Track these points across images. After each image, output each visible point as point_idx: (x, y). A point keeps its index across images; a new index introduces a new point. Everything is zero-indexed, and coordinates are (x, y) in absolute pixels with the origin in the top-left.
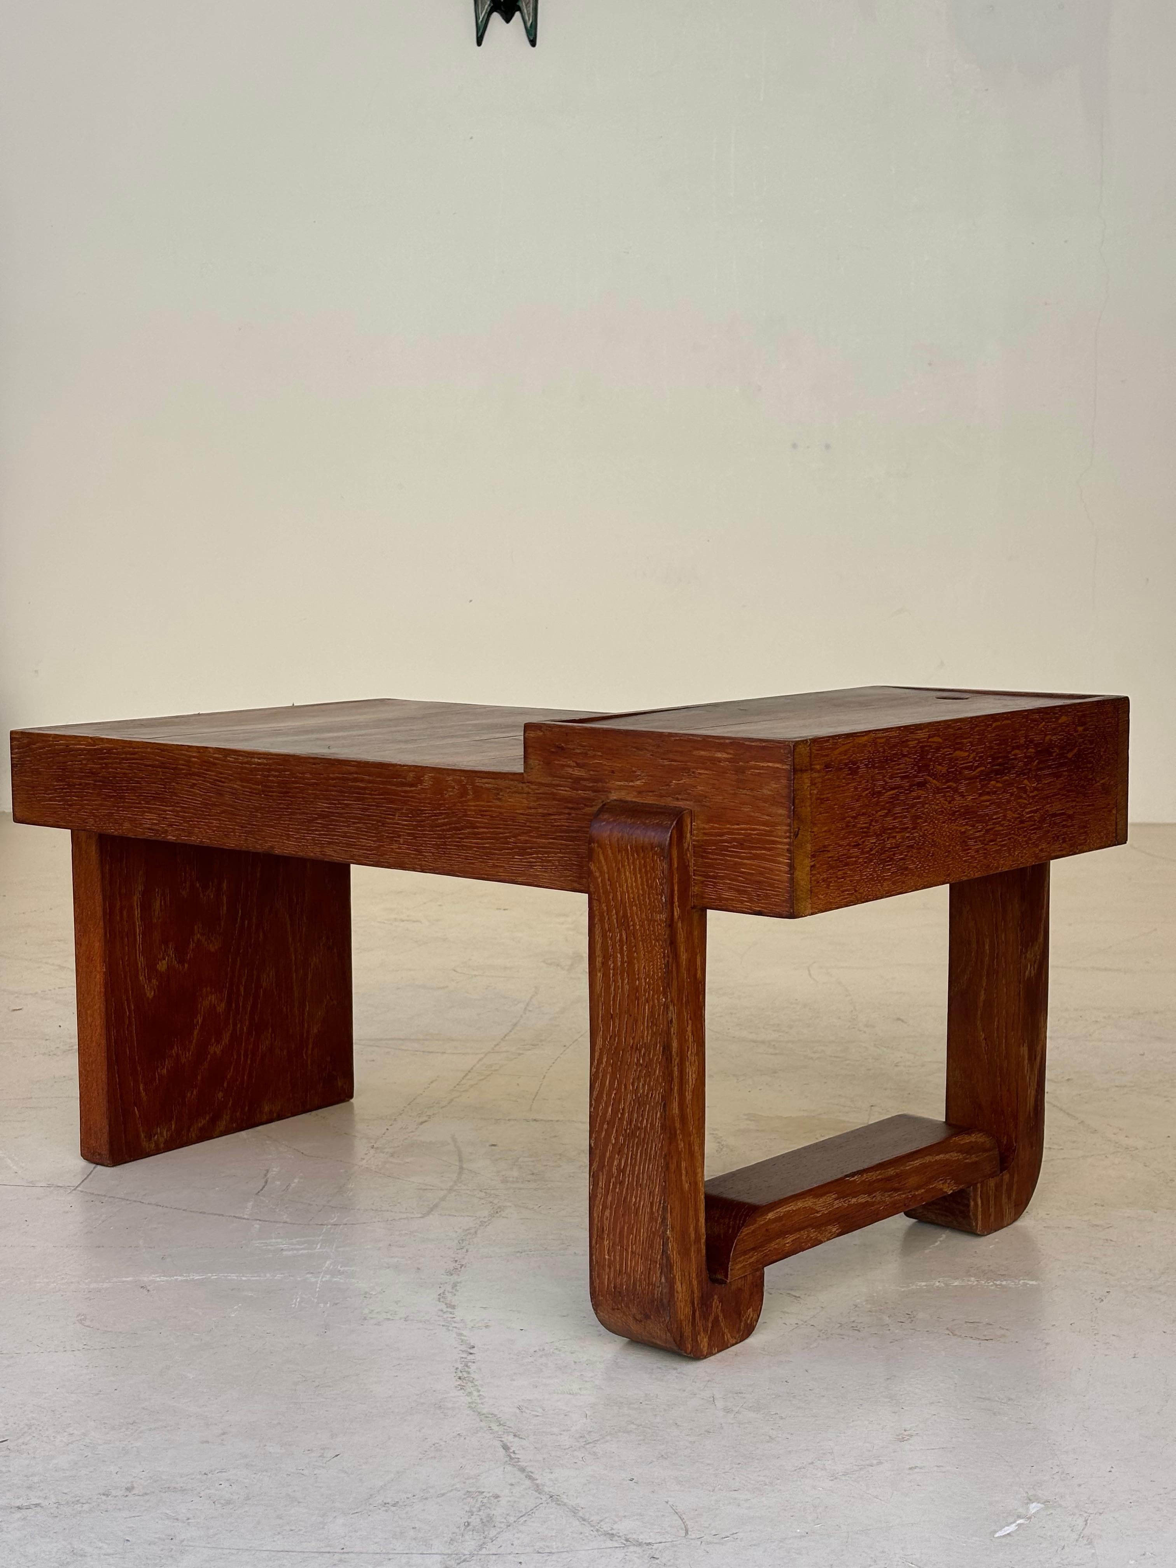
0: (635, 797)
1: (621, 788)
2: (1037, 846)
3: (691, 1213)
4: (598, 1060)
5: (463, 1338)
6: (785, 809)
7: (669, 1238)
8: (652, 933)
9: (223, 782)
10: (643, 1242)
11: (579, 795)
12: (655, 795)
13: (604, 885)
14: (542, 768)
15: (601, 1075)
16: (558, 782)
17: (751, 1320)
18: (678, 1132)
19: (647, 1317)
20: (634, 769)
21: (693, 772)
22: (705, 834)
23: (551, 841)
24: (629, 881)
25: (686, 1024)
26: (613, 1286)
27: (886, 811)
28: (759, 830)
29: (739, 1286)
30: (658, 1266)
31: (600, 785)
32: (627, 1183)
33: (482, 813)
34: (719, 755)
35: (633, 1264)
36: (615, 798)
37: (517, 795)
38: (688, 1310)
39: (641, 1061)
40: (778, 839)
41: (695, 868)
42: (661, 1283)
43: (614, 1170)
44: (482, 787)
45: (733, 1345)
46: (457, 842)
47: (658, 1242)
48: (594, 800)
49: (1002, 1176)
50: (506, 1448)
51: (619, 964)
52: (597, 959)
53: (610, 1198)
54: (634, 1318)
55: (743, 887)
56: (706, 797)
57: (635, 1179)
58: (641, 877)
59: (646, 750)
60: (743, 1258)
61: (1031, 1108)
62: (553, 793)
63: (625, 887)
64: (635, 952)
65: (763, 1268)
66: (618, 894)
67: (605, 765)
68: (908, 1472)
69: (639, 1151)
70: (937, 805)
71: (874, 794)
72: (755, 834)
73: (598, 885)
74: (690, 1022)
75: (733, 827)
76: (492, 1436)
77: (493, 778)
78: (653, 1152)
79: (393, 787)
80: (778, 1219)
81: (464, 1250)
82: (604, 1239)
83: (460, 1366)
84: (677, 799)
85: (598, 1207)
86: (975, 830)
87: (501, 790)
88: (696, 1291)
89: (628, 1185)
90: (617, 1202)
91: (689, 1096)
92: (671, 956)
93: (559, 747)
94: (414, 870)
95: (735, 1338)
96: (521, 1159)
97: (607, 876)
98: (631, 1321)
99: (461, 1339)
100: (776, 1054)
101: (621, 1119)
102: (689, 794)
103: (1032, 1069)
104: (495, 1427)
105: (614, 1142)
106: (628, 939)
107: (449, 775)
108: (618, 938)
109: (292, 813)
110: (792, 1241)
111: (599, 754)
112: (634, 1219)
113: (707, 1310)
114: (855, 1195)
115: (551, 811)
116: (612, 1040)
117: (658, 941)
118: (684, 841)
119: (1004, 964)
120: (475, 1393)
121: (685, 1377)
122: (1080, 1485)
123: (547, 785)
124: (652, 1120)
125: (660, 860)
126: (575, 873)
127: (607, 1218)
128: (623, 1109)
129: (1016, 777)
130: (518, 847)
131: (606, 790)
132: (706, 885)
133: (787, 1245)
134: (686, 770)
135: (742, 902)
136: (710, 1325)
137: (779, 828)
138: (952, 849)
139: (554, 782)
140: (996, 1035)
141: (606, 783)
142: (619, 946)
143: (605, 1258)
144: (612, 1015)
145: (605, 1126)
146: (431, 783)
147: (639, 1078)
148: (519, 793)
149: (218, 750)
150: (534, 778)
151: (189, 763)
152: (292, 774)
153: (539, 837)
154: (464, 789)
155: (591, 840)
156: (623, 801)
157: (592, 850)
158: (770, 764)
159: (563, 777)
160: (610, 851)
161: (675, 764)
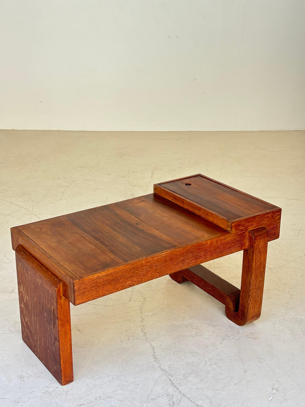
1: (251, 228)
4: (253, 279)
6: (280, 220)
8: (265, 251)
10: (258, 306)
11: (242, 232)
12: (257, 227)
14: (235, 230)
15: (253, 282)
20: (253, 223)
21: (265, 220)
23: (236, 243)
26: (252, 316)
28: (275, 225)
33: (221, 244)
34: (269, 215)
35: (256, 310)
37: (229, 237)
39: (261, 275)
43: (254, 297)
44: (222, 239)
46: (215, 252)
48: (245, 232)
51: (258, 260)
52: (254, 261)
54: (254, 319)
55: (272, 236)
57: (258, 296)
59: (256, 219)
64: (261, 256)
69: (259, 290)
77: (224, 236)
78: (262, 289)
79: (200, 247)
82: (251, 309)
85: (250, 305)
107: (214, 239)
109: (173, 264)
111: (247, 223)
112: (257, 303)
115: (236, 238)
116: (256, 274)
124: (262, 284)
126: (241, 247)
130: (229, 248)
134: (263, 220)
135: (271, 239)
137: (278, 224)
141: (248, 228)
144: (256, 270)
146: (210, 243)
147: (260, 278)
149: (151, 258)
150: (233, 233)
151: (142, 264)
152: (173, 255)
153: (234, 244)
154: (217, 241)
155: (255, 240)
156: (252, 230)
157: (255, 242)
158: (278, 214)
159: (239, 230)
160: (258, 240)
161: (261, 219)
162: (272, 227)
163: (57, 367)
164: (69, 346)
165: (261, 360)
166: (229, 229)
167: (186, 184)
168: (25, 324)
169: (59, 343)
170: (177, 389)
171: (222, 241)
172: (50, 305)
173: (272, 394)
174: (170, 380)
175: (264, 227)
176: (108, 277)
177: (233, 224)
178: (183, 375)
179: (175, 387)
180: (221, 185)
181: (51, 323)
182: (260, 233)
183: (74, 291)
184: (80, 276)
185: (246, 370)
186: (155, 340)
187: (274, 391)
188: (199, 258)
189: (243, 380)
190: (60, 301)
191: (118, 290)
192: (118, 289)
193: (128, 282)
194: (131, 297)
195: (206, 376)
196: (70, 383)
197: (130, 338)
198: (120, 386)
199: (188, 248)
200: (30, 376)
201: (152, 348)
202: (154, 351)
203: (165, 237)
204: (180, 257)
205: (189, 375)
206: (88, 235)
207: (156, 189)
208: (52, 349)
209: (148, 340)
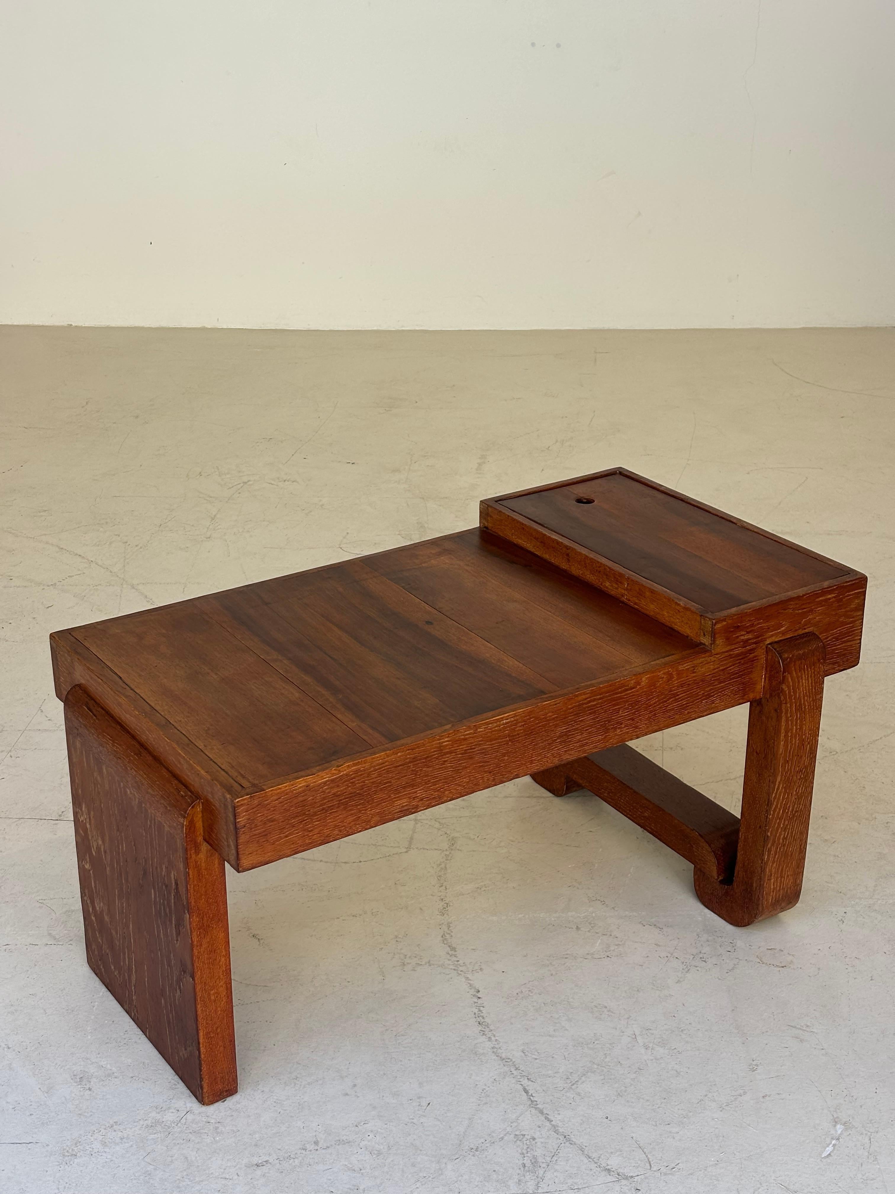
0: (780, 637)
1: (772, 636)
4: (777, 789)
6: (861, 611)
8: (815, 706)
11: (747, 649)
12: (793, 632)
13: (789, 692)
14: (725, 643)
15: (778, 796)
16: (734, 647)
20: (781, 622)
21: (815, 611)
23: (727, 683)
24: (804, 684)
26: (775, 900)
28: (847, 627)
31: (760, 638)
33: (683, 685)
34: (830, 596)
35: (787, 882)
36: (769, 642)
37: (706, 665)
40: (856, 628)
43: (781, 841)
44: (683, 670)
46: (664, 709)
48: (755, 648)
51: (795, 732)
55: (836, 660)
56: (820, 621)
57: (793, 838)
58: (811, 680)
59: (789, 608)
62: (730, 655)
63: (801, 689)
66: (797, 694)
67: (764, 626)
69: (796, 823)
72: (845, 631)
75: (833, 631)
77: (691, 662)
85: (770, 866)
87: (696, 666)
89: (788, 844)
90: (780, 856)
93: (737, 627)
101: (788, 812)
102: (812, 623)
105: (782, 826)
106: (801, 716)
107: (660, 671)
108: (795, 718)
109: (535, 745)
111: (762, 621)
112: (789, 859)
115: (728, 665)
123: (727, 652)
126: (741, 694)
127: (775, 867)
128: (789, 806)
130: (705, 696)
131: (763, 640)
134: (811, 611)
135: (834, 668)
137: (857, 622)
139: (731, 648)
141: (764, 636)
144: (787, 761)
145: (778, 821)
146: (647, 681)
147: (800, 786)
148: (708, 663)
149: (469, 728)
150: (718, 650)
151: (440, 748)
152: (537, 718)
153: (720, 683)
154: (670, 676)
155: (784, 672)
156: (776, 642)
157: (784, 677)
158: (856, 591)
159: (738, 643)
160: (794, 673)
161: (805, 610)
162: (838, 633)
163: (188, 1049)
164: (223, 991)
165: (801, 1032)
166: (706, 640)
167: (579, 501)
168: (93, 918)
169: (194, 979)
170: (546, 1118)
171: (685, 675)
172: (166, 868)
173: (833, 1139)
174: (526, 1091)
175: (812, 634)
176: (338, 786)
177: (718, 626)
178: (565, 1077)
179: (541, 1112)
180: (684, 504)
181: (171, 921)
182: (801, 652)
183: (236, 828)
184: (254, 785)
185: (754, 1063)
186: (481, 969)
187: (839, 1128)
188: (615, 729)
189: (745, 1093)
190: (193, 856)
191: (368, 825)
192: (369, 821)
193: (399, 802)
194: (412, 838)
195: (633, 1079)
196: (228, 1099)
197: (407, 960)
198: (375, 1108)
199: (580, 698)
200: (109, 1075)
201: (472, 992)
202: (480, 1001)
203: (511, 663)
204: (556, 726)
205: (583, 1078)
206: (280, 658)
207: (488, 514)
208: (174, 996)
209: (461, 968)
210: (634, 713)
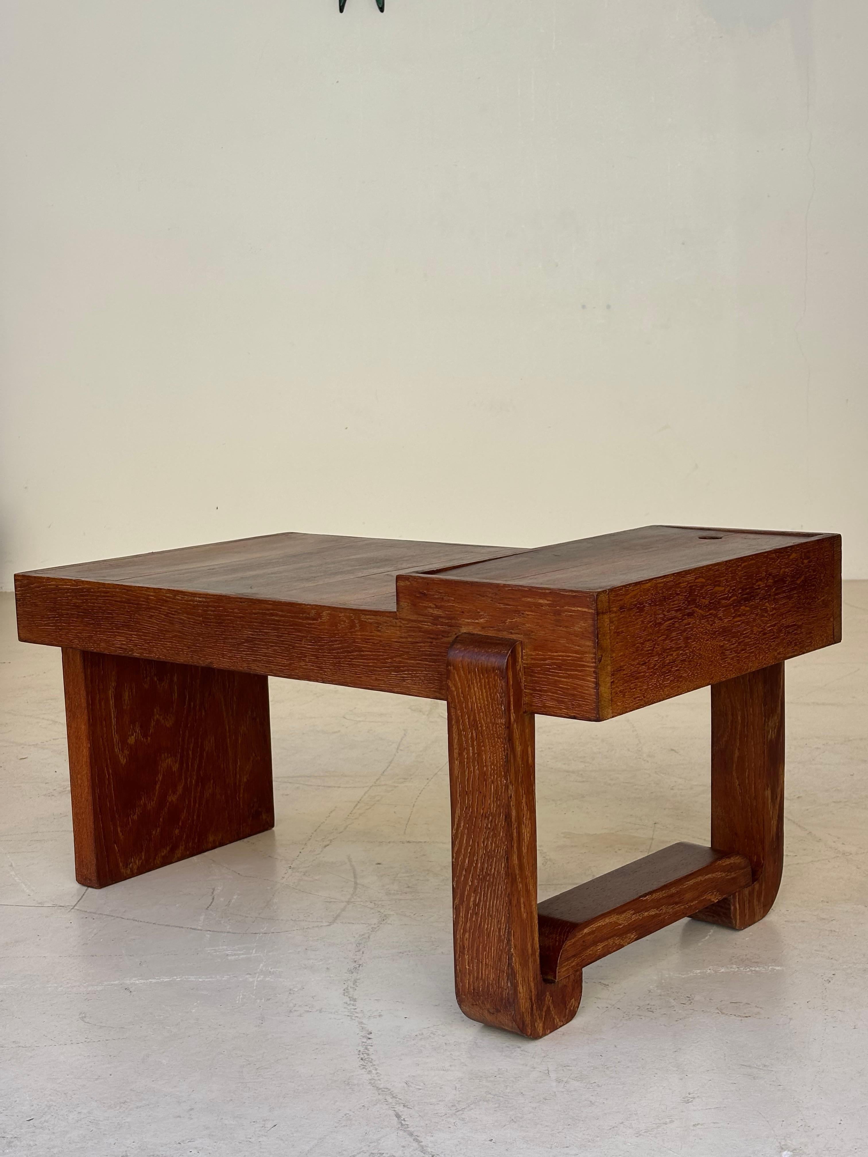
0: (480, 631)
1: (468, 624)
2: (776, 650)
3: (529, 934)
4: (457, 824)
5: (362, 1025)
6: (591, 642)
7: (512, 954)
8: (495, 733)
9: (174, 615)
10: (494, 957)
11: (438, 628)
12: (495, 630)
13: (458, 696)
14: (411, 609)
15: (459, 835)
16: (422, 619)
17: (574, 1007)
18: (517, 877)
19: (498, 1011)
20: (478, 610)
21: (523, 614)
22: (532, 659)
23: (418, 662)
24: (477, 694)
25: (522, 798)
26: (472, 988)
27: (665, 636)
28: (572, 657)
29: (565, 983)
30: (505, 974)
31: (453, 621)
32: (481, 914)
33: (367, 641)
34: (541, 601)
35: (487, 973)
36: (465, 631)
37: (392, 628)
38: (528, 1004)
39: (489, 826)
40: (586, 664)
41: (526, 684)
42: (508, 987)
43: (471, 904)
44: (366, 621)
45: (561, 1026)
46: (349, 661)
47: (505, 958)
48: (449, 632)
49: (754, 886)
50: (398, 1116)
51: (471, 755)
52: (455, 751)
53: (468, 925)
54: (488, 1011)
55: (561, 698)
56: (532, 632)
57: (487, 911)
58: (486, 692)
59: (487, 596)
60: (566, 963)
61: (774, 833)
62: (419, 627)
63: (474, 699)
64: (482, 746)
65: (581, 969)
66: (469, 703)
67: (457, 607)
68: (692, 1128)
69: (489, 891)
70: (702, 628)
71: (656, 624)
72: (570, 660)
73: (454, 696)
74: (524, 796)
75: (553, 654)
76: (387, 1107)
78: (499, 892)
79: (300, 621)
80: (592, 932)
81: (361, 952)
82: (465, 954)
83: (362, 1049)
84: (511, 633)
85: (460, 931)
86: (730, 644)
87: (380, 624)
88: (533, 990)
89: (481, 915)
90: (474, 927)
91: (524, 850)
92: (509, 749)
93: (423, 594)
94: (317, 681)
95: (562, 1022)
96: (399, 875)
97: (460, 690)
98: (486, 1013)
99: (361, 1027)
100: (583, 782)
101: (476, 868)
102: (519, 629)
103: (774, 806)
104: (390, 1100)
105: (470, 884)
106: (477, 737)
107: (341, 612)
108: (470, 736)
109: (225, 638)
110: (602, 947)
111: (453, 599)
112: (487, 941)
113: (541, 1003)
114: (647, 910)
115: (417, 640)
116: (467, 810)
117: (499, 738)
118: (517, 664)
119: (752, 730)
120: (374, 1072)
121: (527, 1054)
122: (818, 1136)
123: (414, 621)
124: (498, 869)
125: (500, 680)
126: (437, 686)
127: (467, 939)
128: (477, 860)
129: (760, 601)
130: (393, 666)
131: (458, 625)
132: (534, 697)
133: (599, 951)
134: (517, 611)
135: (561, 709)
136: (544, 1014)
137: (587, 655)
138: (714, 659)
139: (419, 619)
140: (747, 782)
141: (458, 620)
142: (471, 741)
143: (466, 968)
144: (467, 792)
145: (464, 873)
146: (328, 618)
147: (488, 838)
148: (393, 626)
150: (405, 615)
154: (353, 623)
158: (579, 609)
159: (426, 615)
160: (462, 672)
161: (509, 607)
162: (560, 659)
171: (368, 629)
210: (318, 650)
